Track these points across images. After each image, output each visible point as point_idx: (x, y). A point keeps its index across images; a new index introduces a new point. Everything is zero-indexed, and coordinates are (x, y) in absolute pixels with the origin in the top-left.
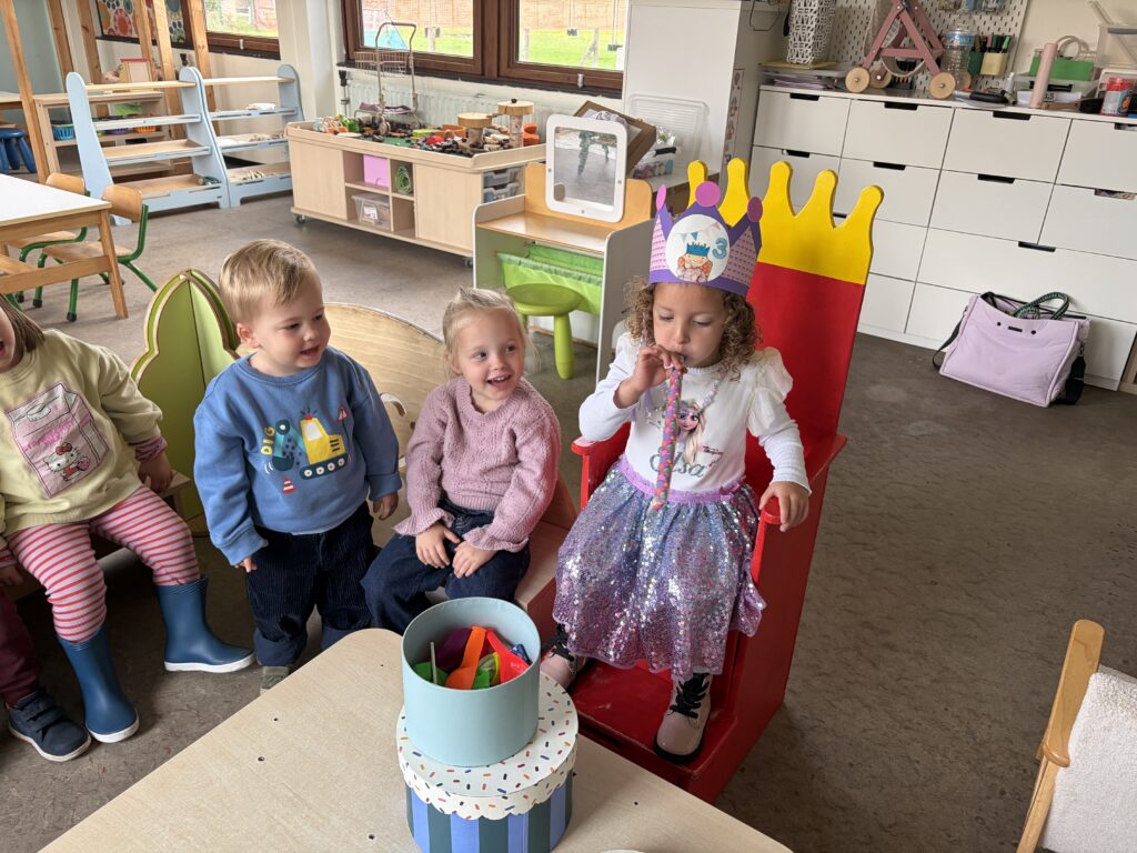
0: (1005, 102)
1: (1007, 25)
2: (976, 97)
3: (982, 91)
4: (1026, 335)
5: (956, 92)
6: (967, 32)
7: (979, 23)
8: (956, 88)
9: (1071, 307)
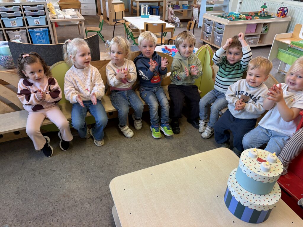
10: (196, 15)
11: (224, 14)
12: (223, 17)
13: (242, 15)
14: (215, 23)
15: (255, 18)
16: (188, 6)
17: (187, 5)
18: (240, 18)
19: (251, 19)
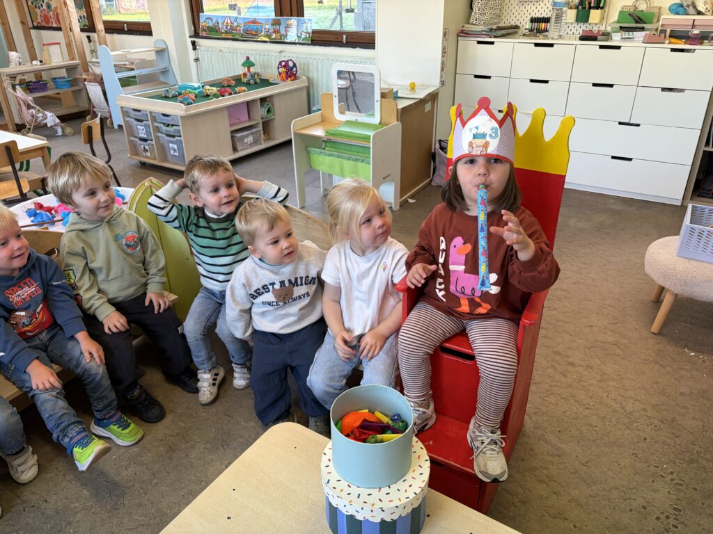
0: (605, 39)
10: (100, 100)
11: (167, 91)
12: (166, 98)
13: (207, 87)
14: (154, 114)
15: (237, 89)
16: (69, 81)
17: (64, 78)
18: (208, 96)
19: (230, 94)
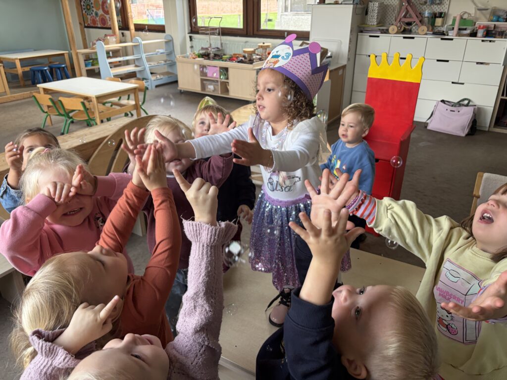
0: (444, 35)
1: (443, 9)
2: (434, 33)
3: (436, 31)
4: (456, 112)
5: (428, 32)
6: (430, 11)
7: (434, 8)
8: (428, 31)
9: (471, 103)
